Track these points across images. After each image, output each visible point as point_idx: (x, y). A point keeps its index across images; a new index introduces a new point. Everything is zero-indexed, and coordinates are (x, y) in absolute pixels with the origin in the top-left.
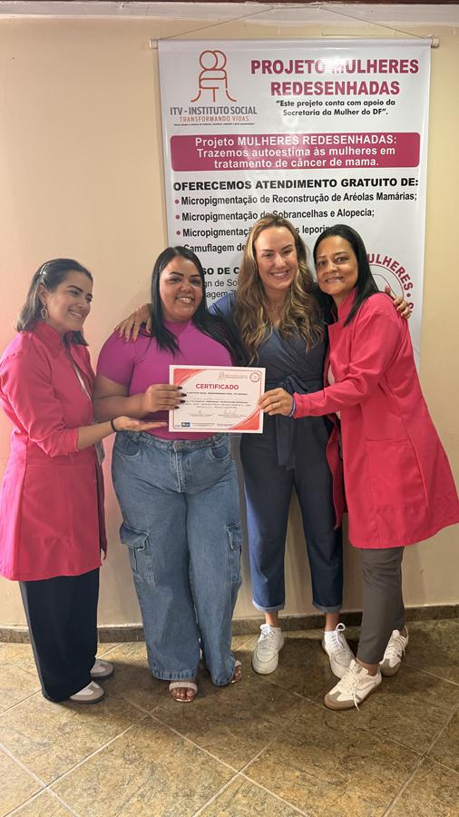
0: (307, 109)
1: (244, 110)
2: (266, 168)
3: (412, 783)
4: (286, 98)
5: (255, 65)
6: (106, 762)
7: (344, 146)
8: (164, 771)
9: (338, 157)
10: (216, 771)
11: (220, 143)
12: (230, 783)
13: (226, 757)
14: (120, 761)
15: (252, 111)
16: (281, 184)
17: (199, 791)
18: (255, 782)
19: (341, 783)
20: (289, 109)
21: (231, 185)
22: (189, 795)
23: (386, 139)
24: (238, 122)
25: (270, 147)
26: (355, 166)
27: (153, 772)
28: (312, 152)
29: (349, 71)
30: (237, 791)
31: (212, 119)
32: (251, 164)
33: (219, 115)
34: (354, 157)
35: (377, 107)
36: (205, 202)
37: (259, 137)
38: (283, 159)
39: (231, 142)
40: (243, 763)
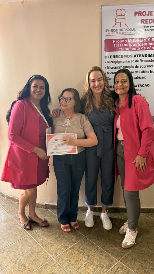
1: (131, 29)
2: (138, 50)
4: (146, 25)
5: (136, 13)
6: (72, 252)
8: (92, 257)
10: (111, 260)
11: (122, 41)
12: (116, 264)
13: (114, 255)
14: (77, 252)
15: (134, 30)
16: (143, 56)
17: (105, 266)
18: (124, 265)
20: (147, 28)
21: (125, 56)
22: (102, 267)
24: (129, 34)
25: (139, 43)
27: (88, 257)
30: (118, 268)
31: (119, 33)
32: (133, 49)
33: (122, 32)
36: (116, 62)
37: (136, 39)
38: (144, 46)
39: (126, 41)
40: (120, 258)
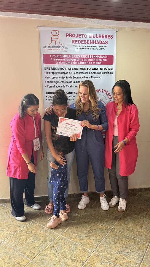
0: (82, 47)
1: (64, 47)
2: (71, 64)
3: (108, 235)
4: (76, 45)
5: (67, 35)
6: (21, 234)
7: (92, 58)
8: (38, 236)
9: (91, 61)
10: (54, 235)
11: (57, 56)
12: (57, 238)
13: (57, 231)
14: (26, 234)
15: (66, 48)
16: (75, 69)
17: (49, 240)
19: (89, 236)
20: (77, 47)
21: (61, 69)
22: (46, 242)
23: (104, 57)
24: (62, 51)
25: (72, 58)
26: (96, 64)
27: (35, 236)
28: (84, 60)
29: (94, 37)
30: (59, 240)
31: (55, 50)
32: (66, 63)
33: (57, 48)
34: (96, 62)
35: (102, 48)
36: (53, 73)
37: (69, 55)
38: (75, 61)
39: (61, 56)
40: (61, 232)
